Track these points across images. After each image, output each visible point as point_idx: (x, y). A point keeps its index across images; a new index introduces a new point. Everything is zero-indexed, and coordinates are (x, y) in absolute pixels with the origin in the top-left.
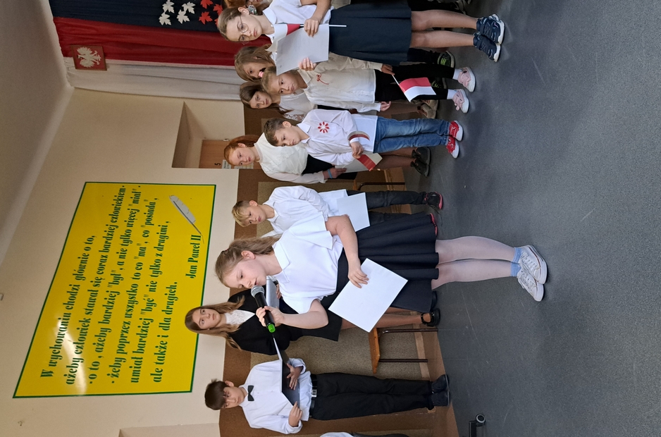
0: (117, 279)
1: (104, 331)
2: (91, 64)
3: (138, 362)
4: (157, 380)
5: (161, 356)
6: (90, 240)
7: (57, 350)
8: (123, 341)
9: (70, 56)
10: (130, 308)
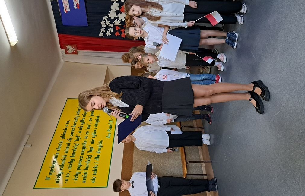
0: (78, 138)
1: (72, 160)
2: (72, 52)
3: (86, 174)
4: (93, 182)
5: (95, 171)
6: (68, 122)
7: (53, 168)
8: (80, 165)
9: (64, 49)
10: (83, 151)
